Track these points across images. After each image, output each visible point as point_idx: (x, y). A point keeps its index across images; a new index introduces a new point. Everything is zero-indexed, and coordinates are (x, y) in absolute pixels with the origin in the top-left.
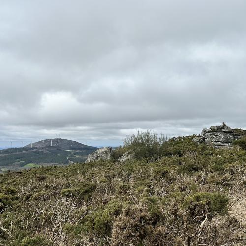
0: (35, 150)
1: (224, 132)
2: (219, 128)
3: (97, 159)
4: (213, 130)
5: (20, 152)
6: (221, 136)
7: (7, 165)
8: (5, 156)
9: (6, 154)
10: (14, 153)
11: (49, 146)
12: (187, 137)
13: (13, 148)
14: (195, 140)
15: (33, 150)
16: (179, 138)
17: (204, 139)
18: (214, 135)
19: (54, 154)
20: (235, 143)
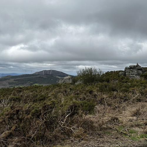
0: (39, 76)
1: (137, 69)
2: (134, 66)
3: (64, 82)
4: (131, 68)
5: (31, 77)
6: (135, 71)
7: (23, 84)
8: (22, 79)
9: (23, 77)
10: (27, 77)
11: (47, 74)
12: (116, 71)
13: (27, 74)
14: (120, 73)
15: (37, 76)
16: (112, 72)
17: (125, 73)
18: (131, 71)
19: (49, 79)
20: (142, 76)
